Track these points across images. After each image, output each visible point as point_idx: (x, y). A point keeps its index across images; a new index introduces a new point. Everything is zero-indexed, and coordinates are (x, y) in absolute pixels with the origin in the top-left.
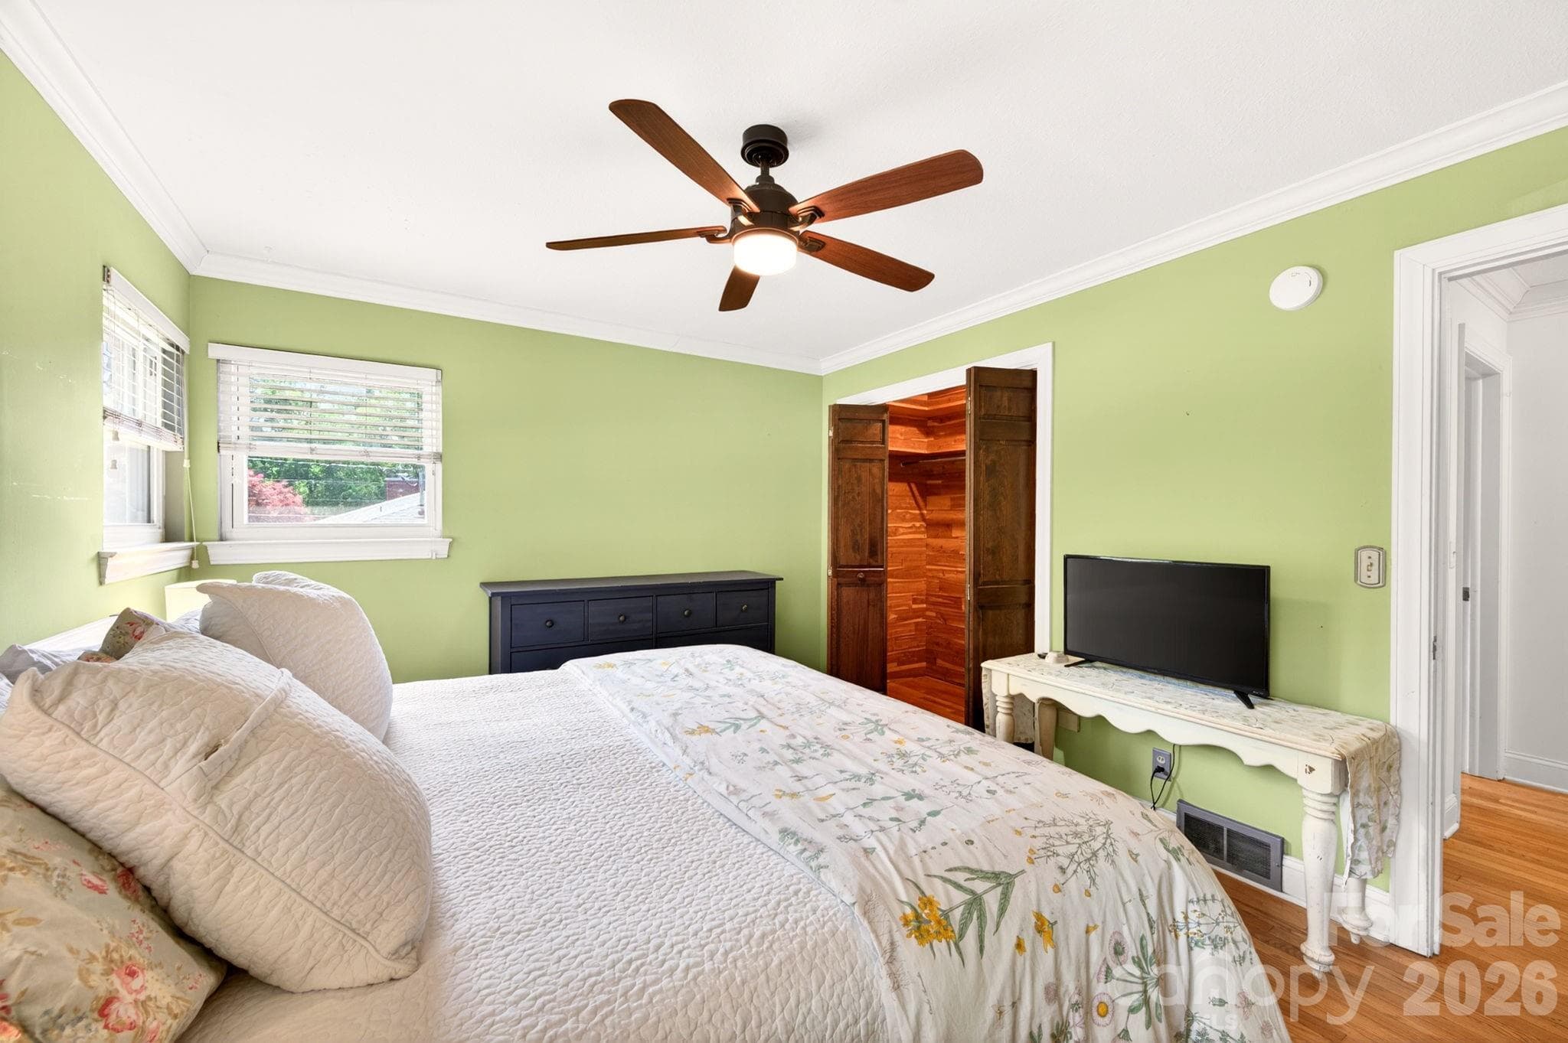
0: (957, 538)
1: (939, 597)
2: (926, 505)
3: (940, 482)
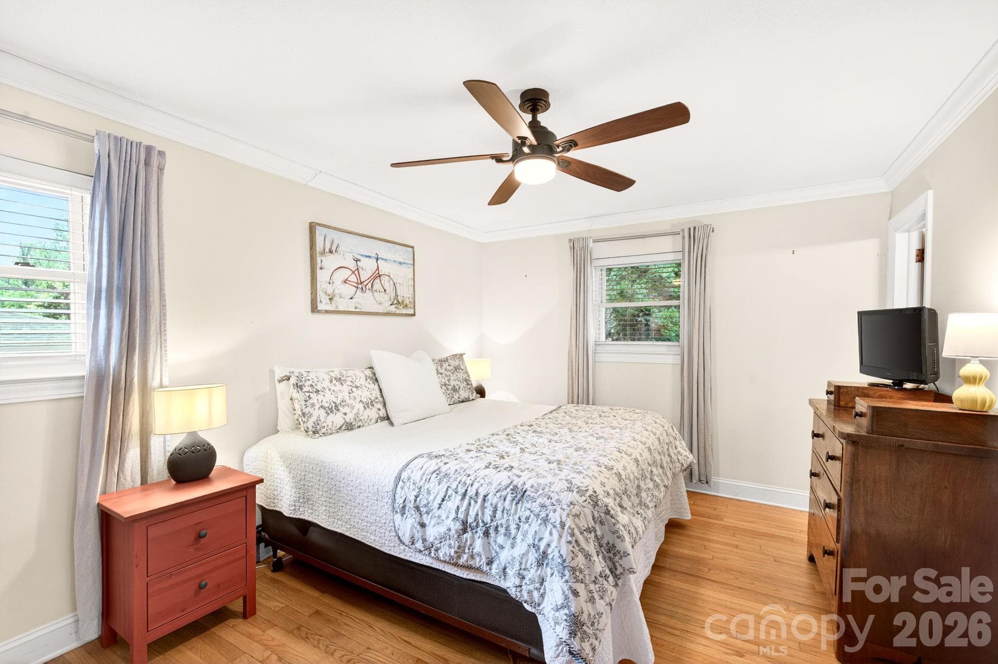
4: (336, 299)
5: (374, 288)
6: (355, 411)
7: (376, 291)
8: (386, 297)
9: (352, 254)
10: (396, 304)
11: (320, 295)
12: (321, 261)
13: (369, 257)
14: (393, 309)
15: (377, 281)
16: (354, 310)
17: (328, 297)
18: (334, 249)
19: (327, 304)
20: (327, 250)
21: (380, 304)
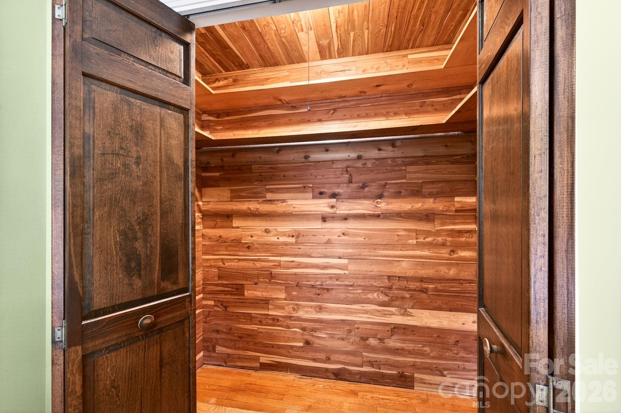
0: (238, 228)
1: (217, 285)
2: (201, 197)
3: (218, 174)
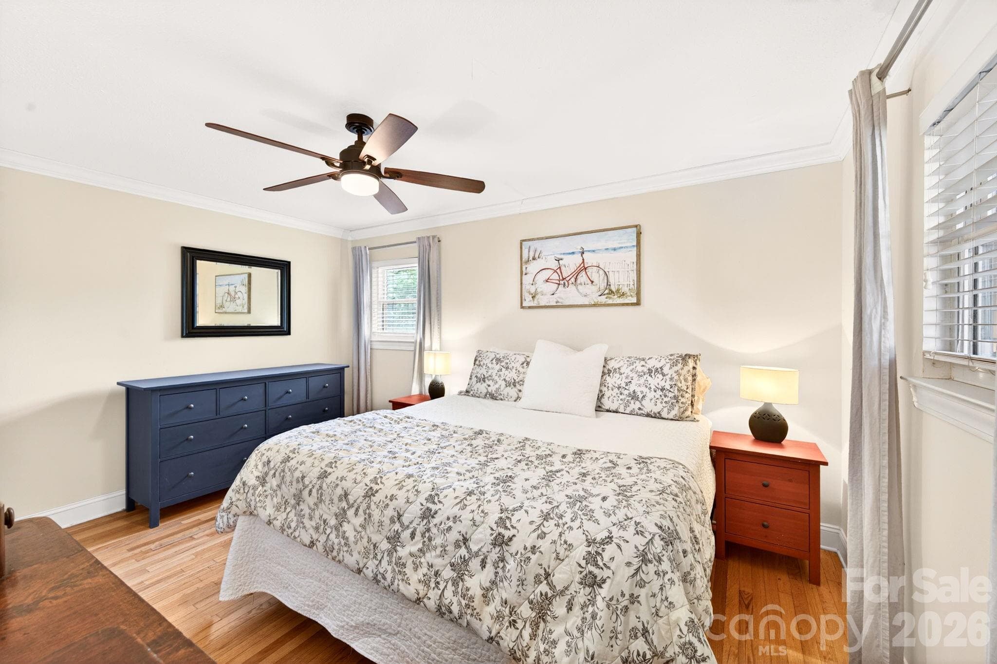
4: (537, 297)
5: (579, 282)
6: (497, 386)
7: (581, 284)
8: (594, 288)
9: (553, 256)
10: (607, 294)
11: (526, 294)
12: (526, 268)
13: (573, 253)
14: (603, 299)
15: (583, 273)
16: (556, 304)
17: (531, 296)
18: (537, 256)
19: (530, 301)
20: (531, 259)
21: (585, 296)
